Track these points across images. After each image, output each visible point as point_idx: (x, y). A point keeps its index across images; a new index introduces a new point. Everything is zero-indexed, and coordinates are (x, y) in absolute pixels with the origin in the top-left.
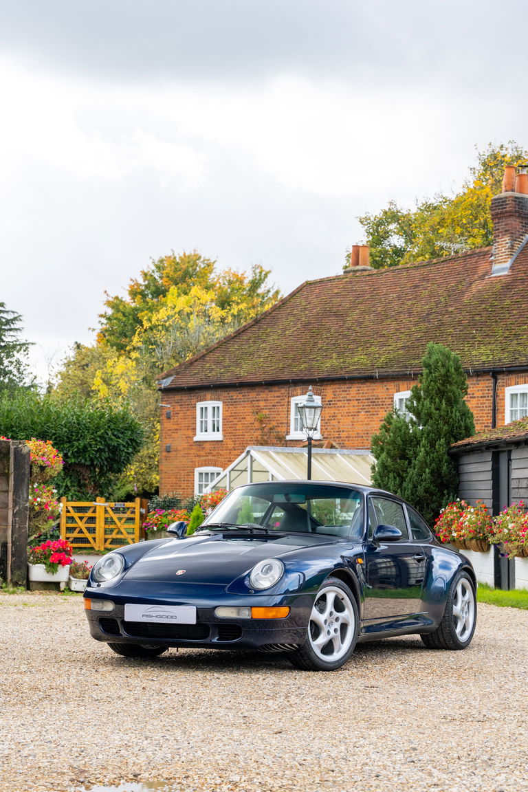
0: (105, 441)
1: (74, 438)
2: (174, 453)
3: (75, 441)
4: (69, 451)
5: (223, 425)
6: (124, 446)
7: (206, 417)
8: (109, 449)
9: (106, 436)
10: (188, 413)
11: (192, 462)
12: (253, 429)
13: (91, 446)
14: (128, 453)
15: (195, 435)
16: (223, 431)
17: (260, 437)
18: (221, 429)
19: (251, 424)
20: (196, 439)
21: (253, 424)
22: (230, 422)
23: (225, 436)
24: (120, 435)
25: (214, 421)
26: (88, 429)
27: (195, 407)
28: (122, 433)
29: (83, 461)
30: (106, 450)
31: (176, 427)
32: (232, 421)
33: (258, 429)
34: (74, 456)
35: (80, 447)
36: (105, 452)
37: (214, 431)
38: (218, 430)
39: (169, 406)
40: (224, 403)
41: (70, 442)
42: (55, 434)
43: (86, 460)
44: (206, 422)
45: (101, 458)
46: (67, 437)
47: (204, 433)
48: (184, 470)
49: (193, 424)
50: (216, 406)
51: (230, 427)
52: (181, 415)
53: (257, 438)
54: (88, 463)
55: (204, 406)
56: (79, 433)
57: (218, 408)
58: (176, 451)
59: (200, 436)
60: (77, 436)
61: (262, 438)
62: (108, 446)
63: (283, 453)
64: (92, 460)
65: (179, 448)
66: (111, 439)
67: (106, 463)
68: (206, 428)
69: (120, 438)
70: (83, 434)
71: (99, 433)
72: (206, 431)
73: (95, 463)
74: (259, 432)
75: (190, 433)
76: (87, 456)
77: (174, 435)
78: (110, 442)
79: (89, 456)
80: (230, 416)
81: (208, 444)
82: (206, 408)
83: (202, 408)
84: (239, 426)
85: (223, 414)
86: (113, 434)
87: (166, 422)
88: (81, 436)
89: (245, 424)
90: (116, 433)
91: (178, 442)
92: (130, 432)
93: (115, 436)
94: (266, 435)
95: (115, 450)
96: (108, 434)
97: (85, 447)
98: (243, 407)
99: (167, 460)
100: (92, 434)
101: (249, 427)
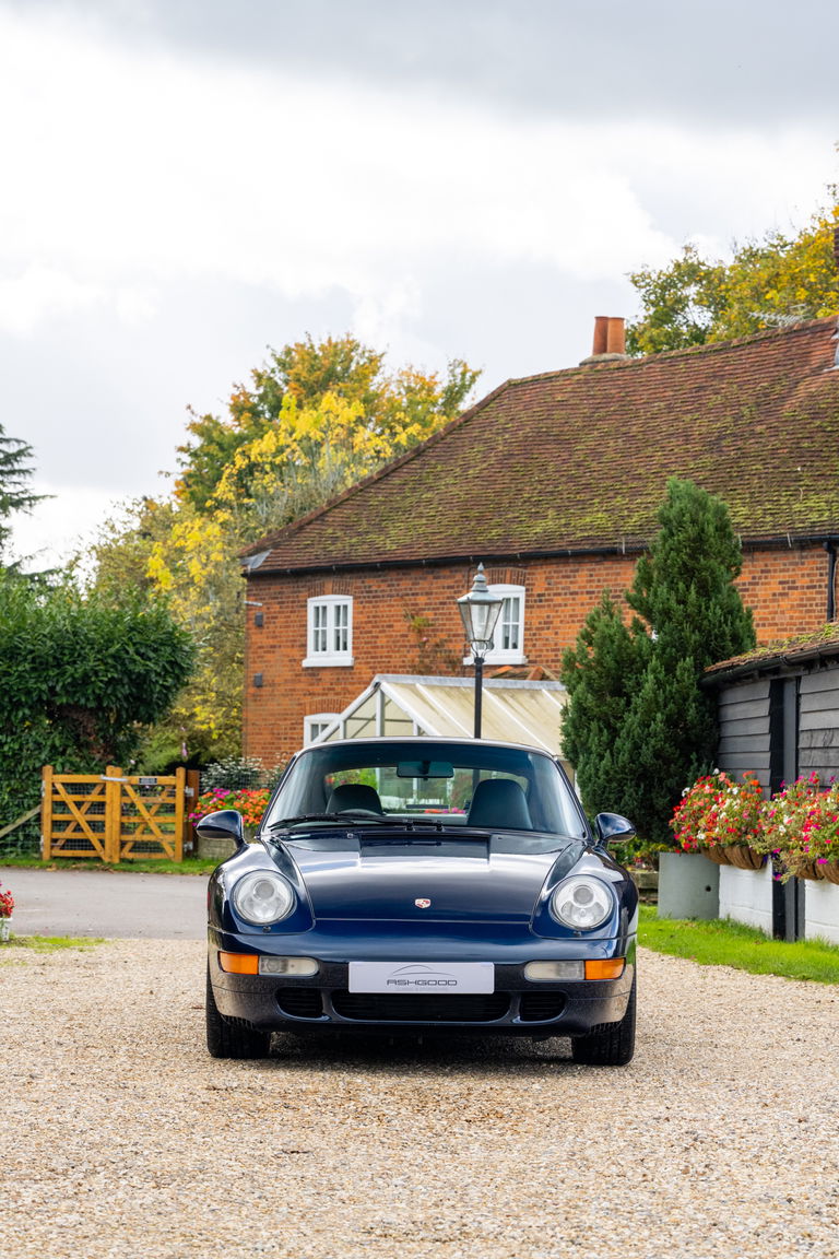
0: (123, 664)
1: (66, 659)
2: (268, 688)
3: (68, 663)
4: (57, 682)
5: (354, 638)
6: (158, 674)
7: (324, 624)
8: (131, 679)
9: (125, 656)
10: (293, 617)
11: (300, 704)
12: (406, 646)
13: (96, 673)
14: (167, 688)
15: (305, 656)
16: (354, 648)
17: (417, 659)
18: (350, 645)
19: (403, 636)
20: (306, 663)
21: (406, 636)
22: (366, 633)
23: (356, 658)
24: (152, 655)
25: (338, 631)
26: (91, 643)
27: (306, 606)
28: (155, 650)
29: (83, 701)
30: (126, 680)
31: (271, 642)
32: (370, 632)
33: (415, 646)
34: (67, 692)
35: (77, 676)
36: (123, 685)
37: (338, 649)
38: (345, 648)
39: (260, 604)
40: (355, 598)
41: (59, 666)
42: (32, 652)
43: (88, 699)
44: (324, 632)
45: (116, 696)
46: (55, 658)
47: (320, 652)
48: (285, 719)
49: (302, 636)
50: (341, 603)
51: (366, 643)
52: (281, 620)
53: (413, 661)
54: (92, 704)
55: (320, 604)
56: (75, 649)
57: (345, 607)
58: (273, 684)
59: (313, 659)
60: (72, 655)
61: (422, 662)
62: (128, 673)
64: (99, 699)
65: (277, 680)
66: (134, 661)
67: (125, 705)
68: (324, 643)
69: (149, 659)
70: (83, 652)
71: (112, 650)
72: (324, 649)
73: (105, 705)
74: (416, 652)
75: (296, 653)
76: (89, 691)
77: (268, 657)
78: (131, 667)
79: (94, 692)
80: (366, 623)
81: (328, 673)
82: (325, 608)
83: (317, 608)
84: (382, 641)
85: (354, 618)
86: (138, 653)
87: (256, 634)
88: (79, 655)
89: (391, 636)
90: (142, 651)
91: (275, 668)
92: (169, 650)
93: (142, 655)
94: (428, 657)
95: (140, 681)
96: (127, 652)
97: (86, 676)
98: (388, 606)
99: (255, 701)
100: (99, 652)
101: (398, 641)
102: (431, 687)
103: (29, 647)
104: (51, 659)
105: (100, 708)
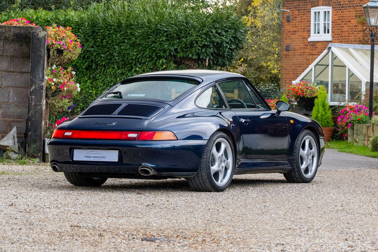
0: (210, 38)
1: (182, 35)
2: (292, 51)
3: (183, 37)
4: (178, 46)
5: (332, 27)
6: (228, 43)
7: (319, 21)
8: (213, 45)
9: (211, 34)
10: (304, 17)
11: (307, 60)
12: (356, 31)
13: (197, 42)
14: (232, 50)
15: (309, 36)
16: (332, 32)
17: (362, 38)
18: (330, 31)
19: (355, 26)
20: (310, 40)
21: (357, 26)
22: (338, 24)
23: (333, 37)
24: (224, 34)
25: (325, 24)
26: (194, 27)
27: (310, 12)
28: (226, 31)
29: (190, 56)
30: (211, 46)
31: (294, 29)
32: (340, 24)
33: (361, 31)
34: (183, 51)
35: (187, 43)
36: (210, 48)
37: (325, 33)
38: (328, 32)
39: (289, 11)
40: (333, 8)
41: (179, 38)
42: (166, 32)
43: (193, 55)
44: (319, 24)
45: (206, 53)
46: (177, 35)
47: (317, 34)
48: (300, 67)
49: (308, 26)
50: (327, 10)
51: (338, 30)
52: (299, 18)
53: (360, 38)
54: (195, 57)
55: (317, 11)
56: (187, 30)
57: (329, 12)
58: (294, 50)
59: (313, 37)
60: (185, 34)
61: (364, 39)
62: (213, 42)
63: (362, 50)
64: (198, 55)
65: (297, 48)
66: (215, 37)
67: (212, 58)
68: (319, 30)
69: (223, 36)
70: (190, 32)
71: (204, 31)
72: (319, 33)
73: (201, 58)
74: (361, 34)
75: (305, 34)
76: (193, 51)
77: (292, 36)
78: (214, 39)
79: (196, 51)
80: (338, 20)
81: (320, 44)
82: (319, 12)
83: (316, 13)
84: (345, 29)
85: (332, 17)
86: (217, 33)
87: (287, 25)
88: (189, 33)
89: (350, 26)
90: (219, 31)
91: (295, 42)
92: (233, 31)
93: (219, 34)
94: (367, 36)
95: (218, 46)
96: (212, 32)
97: (191, 44)
98: (348, 12)
99: (286, 57)
100: (198, 32)
101: (353, 29)
102: (357, 50)
103: (165, 29)
104: (175, 35)
105: (199, 59)
